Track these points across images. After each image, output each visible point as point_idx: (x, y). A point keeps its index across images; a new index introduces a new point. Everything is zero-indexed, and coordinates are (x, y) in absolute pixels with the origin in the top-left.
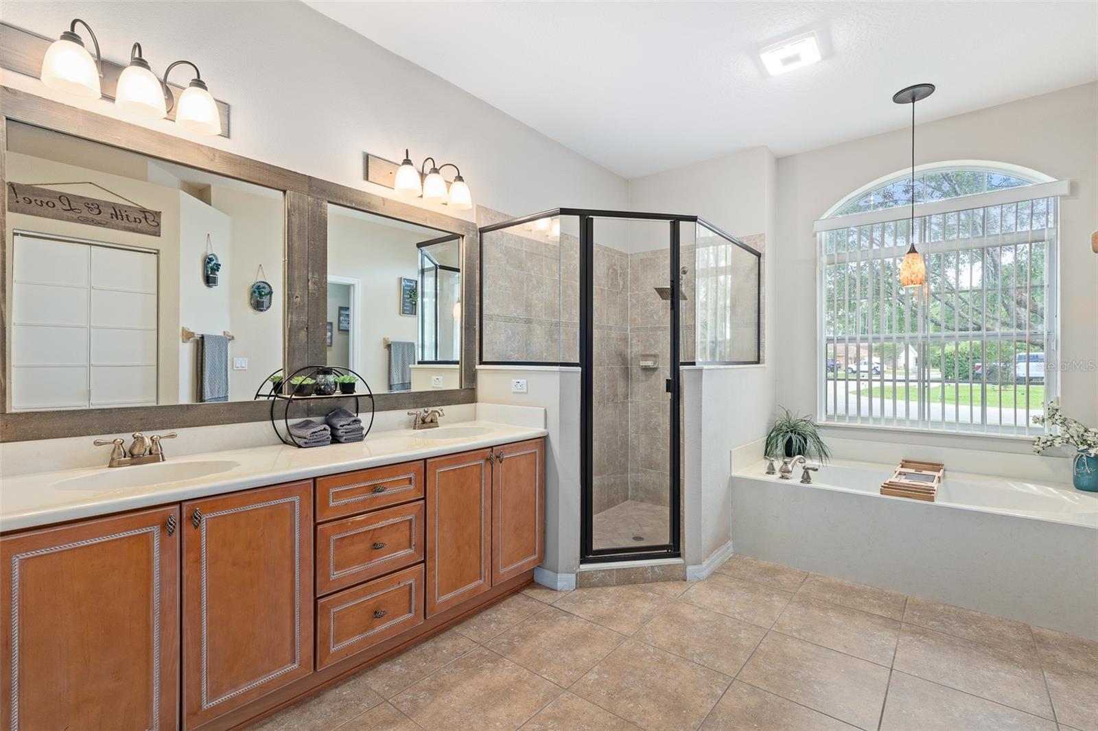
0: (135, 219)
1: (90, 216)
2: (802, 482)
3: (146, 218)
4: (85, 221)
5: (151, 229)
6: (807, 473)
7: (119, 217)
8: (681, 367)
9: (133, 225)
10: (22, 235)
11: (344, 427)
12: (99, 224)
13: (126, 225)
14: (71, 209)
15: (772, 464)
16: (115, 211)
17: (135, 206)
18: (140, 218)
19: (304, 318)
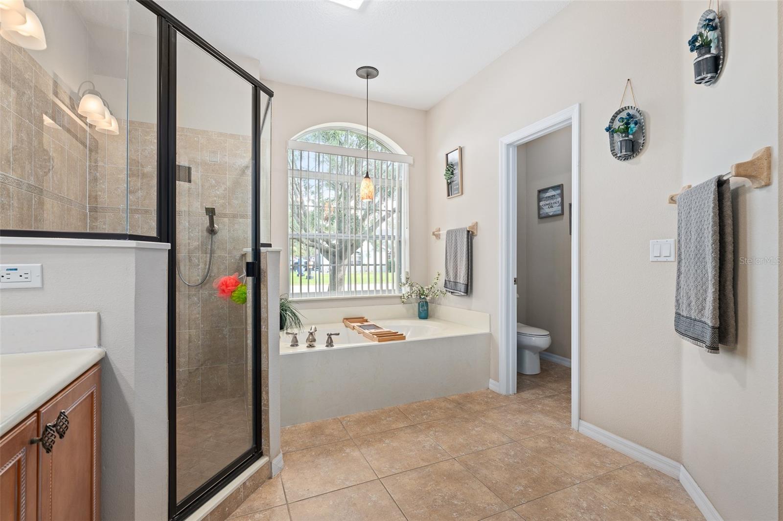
2: (327, 346)
6: (331, 338)
8: (262, 248)
15: (296, 337)
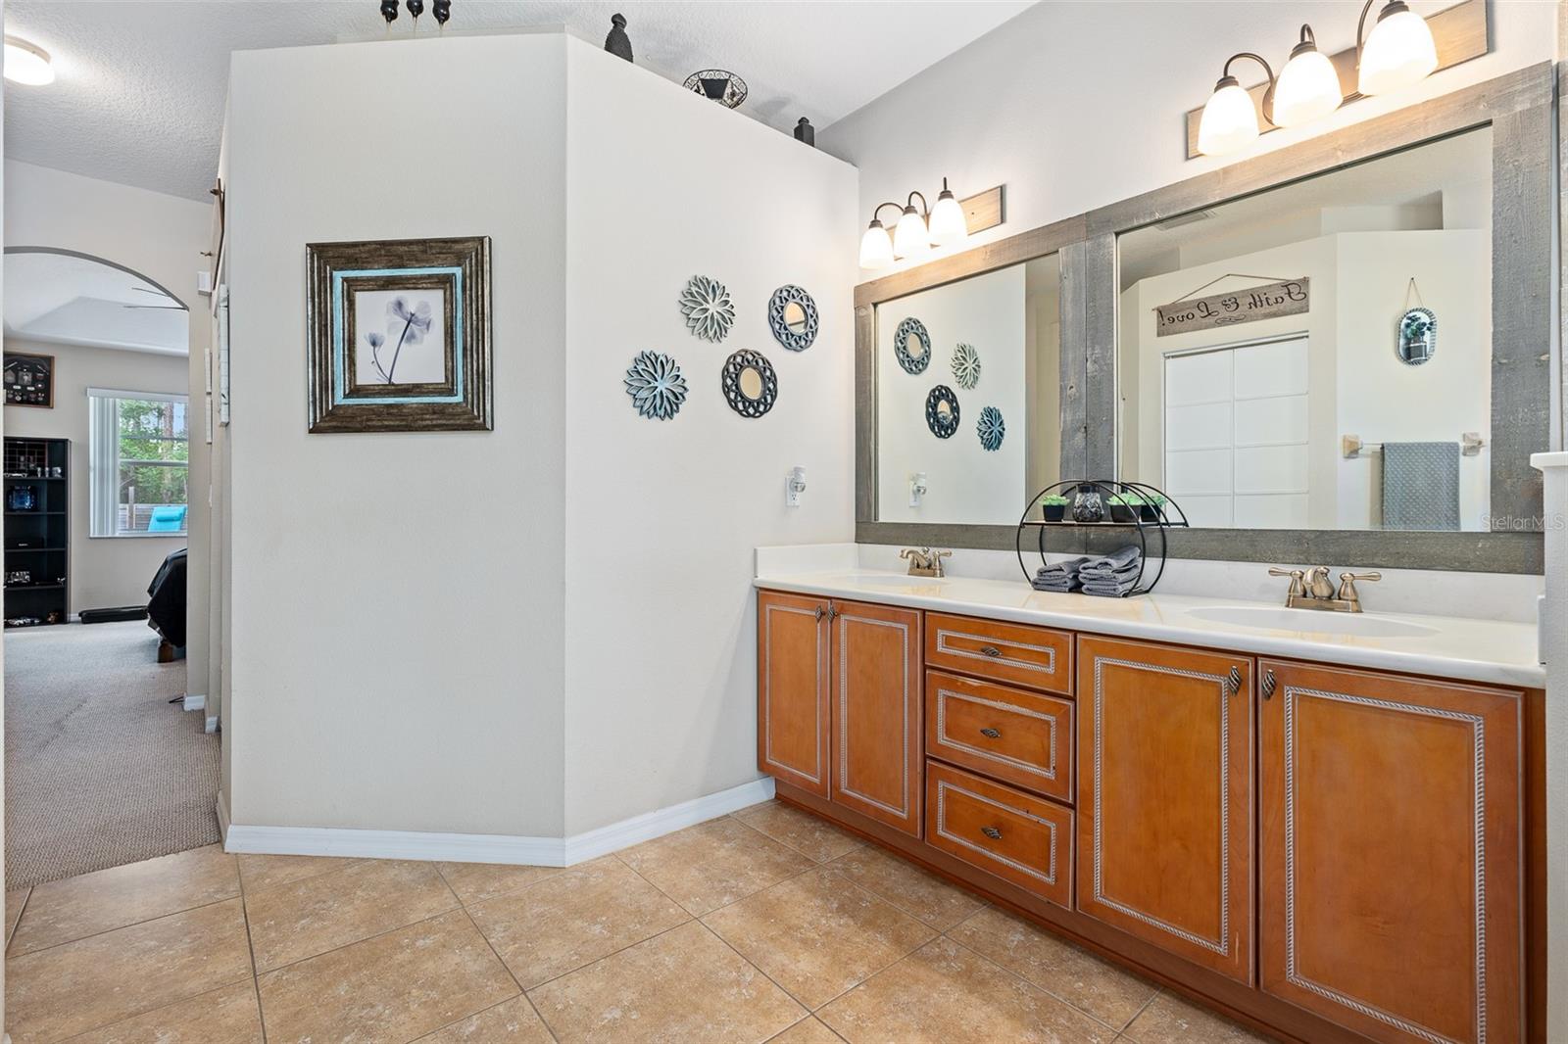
0: (1276, 299)
1: (1228, 314)
3: (1289, 294)
4: (1223, 322)
5: (1297, 305)
7: (1259, 303)
9: (1274, 308)
10: (1173, 357)
11: (1087, 571)
12: (1237, 320)
13: (1268, 311)
14: (1210, 314)
16: (1254, 298)
17: (1276, 282)
18: (1282, 295)
19: (1082, 415)
